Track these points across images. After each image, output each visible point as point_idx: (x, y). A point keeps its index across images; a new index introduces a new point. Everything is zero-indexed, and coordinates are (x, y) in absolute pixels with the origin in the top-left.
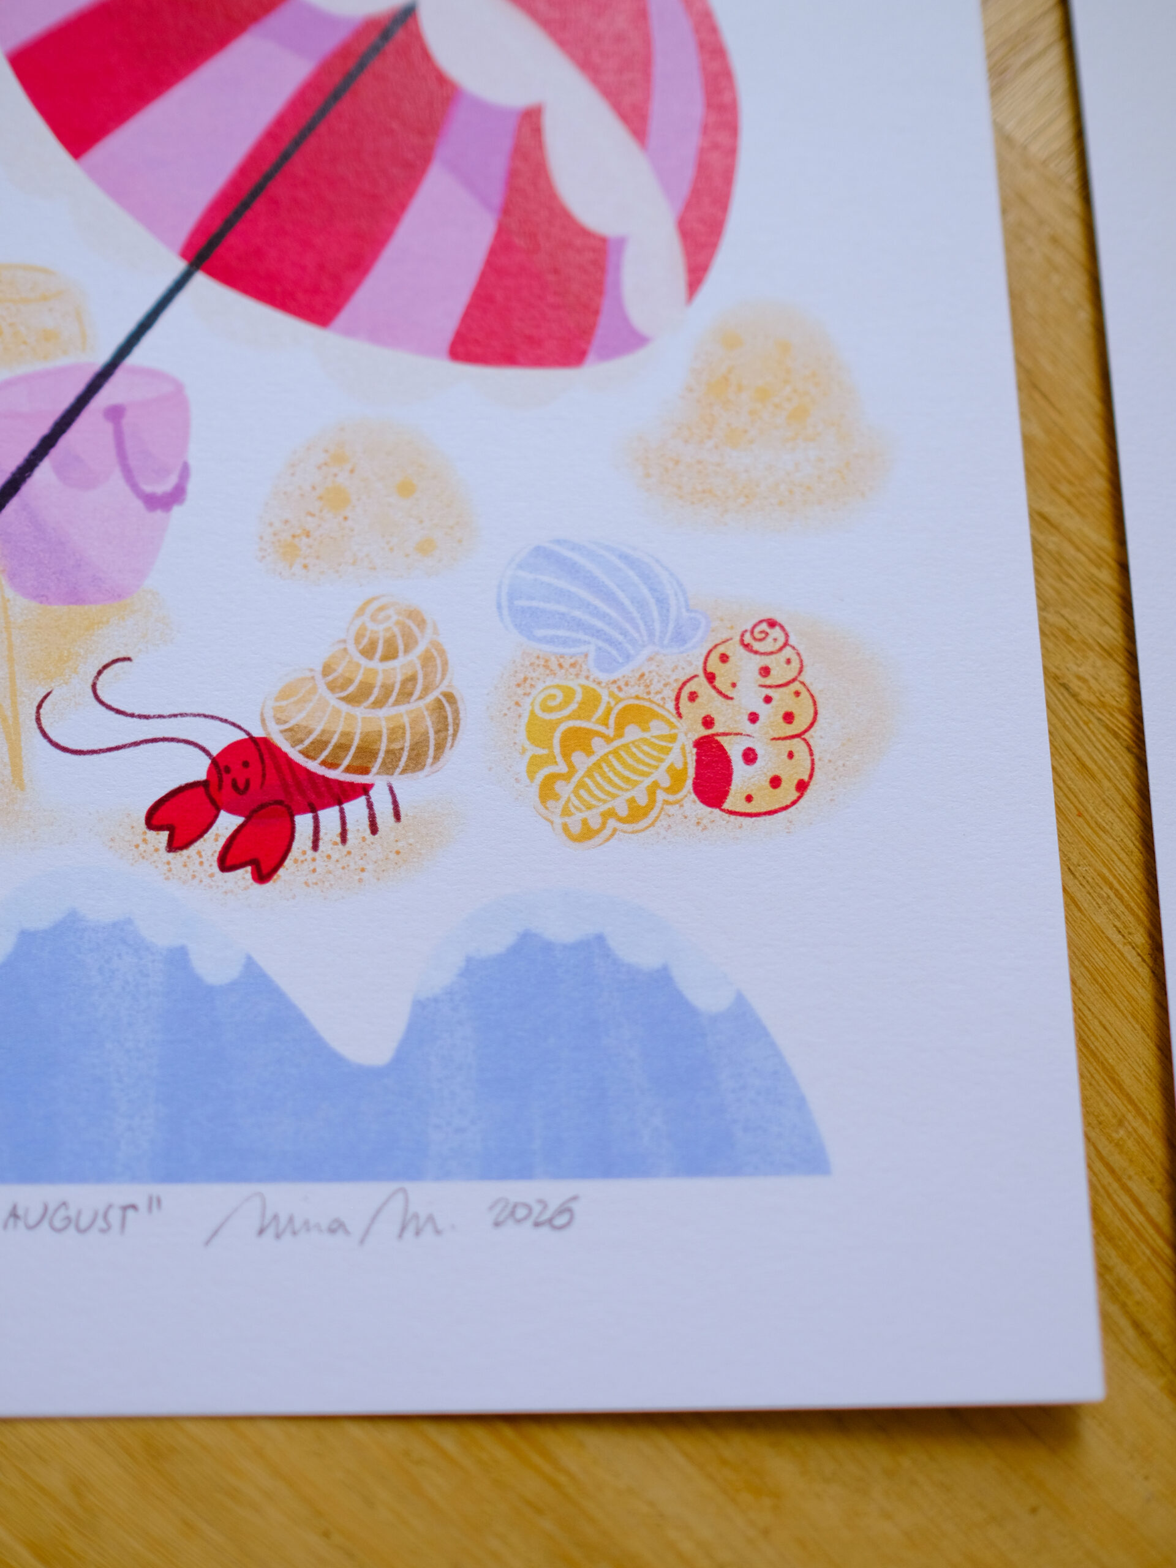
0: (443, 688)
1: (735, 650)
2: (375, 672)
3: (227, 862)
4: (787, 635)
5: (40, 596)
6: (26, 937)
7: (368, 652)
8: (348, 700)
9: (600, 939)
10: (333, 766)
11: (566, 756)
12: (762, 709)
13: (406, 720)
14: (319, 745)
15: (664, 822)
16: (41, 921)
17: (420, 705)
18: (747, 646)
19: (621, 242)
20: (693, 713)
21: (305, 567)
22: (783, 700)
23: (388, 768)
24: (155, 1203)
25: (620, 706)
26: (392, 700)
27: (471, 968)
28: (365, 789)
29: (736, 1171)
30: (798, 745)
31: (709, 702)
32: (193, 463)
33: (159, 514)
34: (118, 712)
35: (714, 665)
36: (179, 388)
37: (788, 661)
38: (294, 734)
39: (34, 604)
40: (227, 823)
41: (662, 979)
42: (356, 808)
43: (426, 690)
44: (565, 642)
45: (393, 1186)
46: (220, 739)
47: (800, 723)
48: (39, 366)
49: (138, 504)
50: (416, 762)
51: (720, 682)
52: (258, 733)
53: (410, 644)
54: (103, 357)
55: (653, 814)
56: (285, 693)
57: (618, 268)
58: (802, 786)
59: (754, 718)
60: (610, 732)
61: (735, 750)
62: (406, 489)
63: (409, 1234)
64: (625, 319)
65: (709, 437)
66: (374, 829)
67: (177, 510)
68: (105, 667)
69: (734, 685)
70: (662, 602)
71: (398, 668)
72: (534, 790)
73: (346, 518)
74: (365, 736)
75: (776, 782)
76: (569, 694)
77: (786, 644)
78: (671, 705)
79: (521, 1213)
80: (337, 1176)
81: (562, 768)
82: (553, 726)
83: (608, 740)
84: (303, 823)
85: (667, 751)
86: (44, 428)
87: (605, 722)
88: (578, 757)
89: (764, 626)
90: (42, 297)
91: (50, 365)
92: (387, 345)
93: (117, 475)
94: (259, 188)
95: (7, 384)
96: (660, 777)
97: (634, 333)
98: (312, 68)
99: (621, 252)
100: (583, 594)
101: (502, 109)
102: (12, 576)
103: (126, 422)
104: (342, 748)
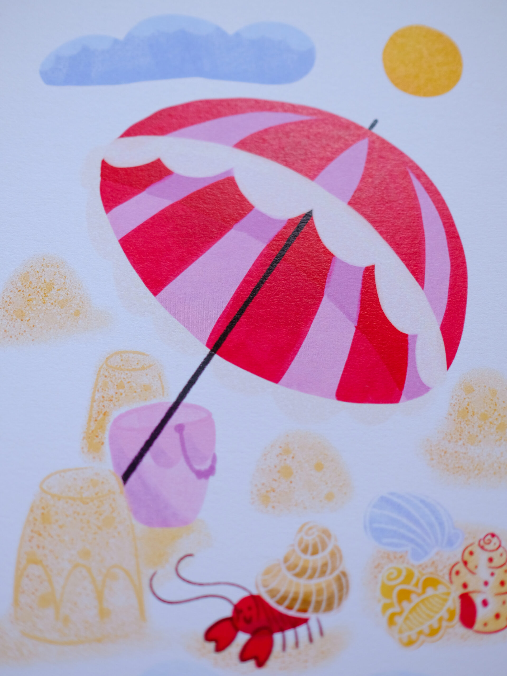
0: (340, 569)
1: (476, 549)
3: (243, 657)
4: (500, 542)
5: (149, 523)
7: (305, 551)
10: (290, 609)
11: (399, 603)
12: (490, 579)
13: (324, 585)
15: (445, 636)
17: (330, 578)
18: (482, 548)
19: (415, 336)
20: (458, 581)
21: (273, 507)
22: (500, 574)
23: (317, 609)
25: (424, 578)
26: (317, 574)
28: (306, 621)
31: (465, 576)
32: (218, 454)
33: (203, 481)
34: (189, 582)
35: (466, 557)
36: (209, 415)
37: (501, 555)
38: (272, 593)
39: (145, 528)
40: (242, 638)
42: (302, 630)
43: (333, 570)
44: (396, 546)
46: (237, 596)
48: (142, 404)
49: (193, 476)
50: (329, 607)
51: (470, 565)
52: (255, 592)
53: (324, 546)
54: (172, 399)
55: (441, 632)
56: (267, 572)
57: (414, 351)
59: (486, 583)
60: (419, 590)
61: (478, 600)
62: (319, 467)
64: (418, 377)
65: (460, 439)
66: (311, 640)
67: (211, 479)
68: (182, 559)
69: (476, 567)
70: (441, 524)
71: (319, 559)
72: (384, 620)
73: (291, 482)
75: (497, 616)
76: (399, 572)
77: (500, 546)
78: (447, 577)
81: (397, 610)
82: (392, 588)
83: (418, 595)
84: (278, 637)
85: (446, 600)
86: (146, 436)
87: (416, 586)
88: (404, 604)
89: (489, 537)
90: (143, 368)
91: (148, 403)
92: (306, 392)
93: (182, 461)
94: (241, 312)
95: (128, 413)
96: (444, 613)
97: (423, 384)
98: (264, 246)
99: (415, 342)
100: (405, 520)
101: (355, 268)
102: (136, 513)
103: (185, 432)
104: (294, 600)
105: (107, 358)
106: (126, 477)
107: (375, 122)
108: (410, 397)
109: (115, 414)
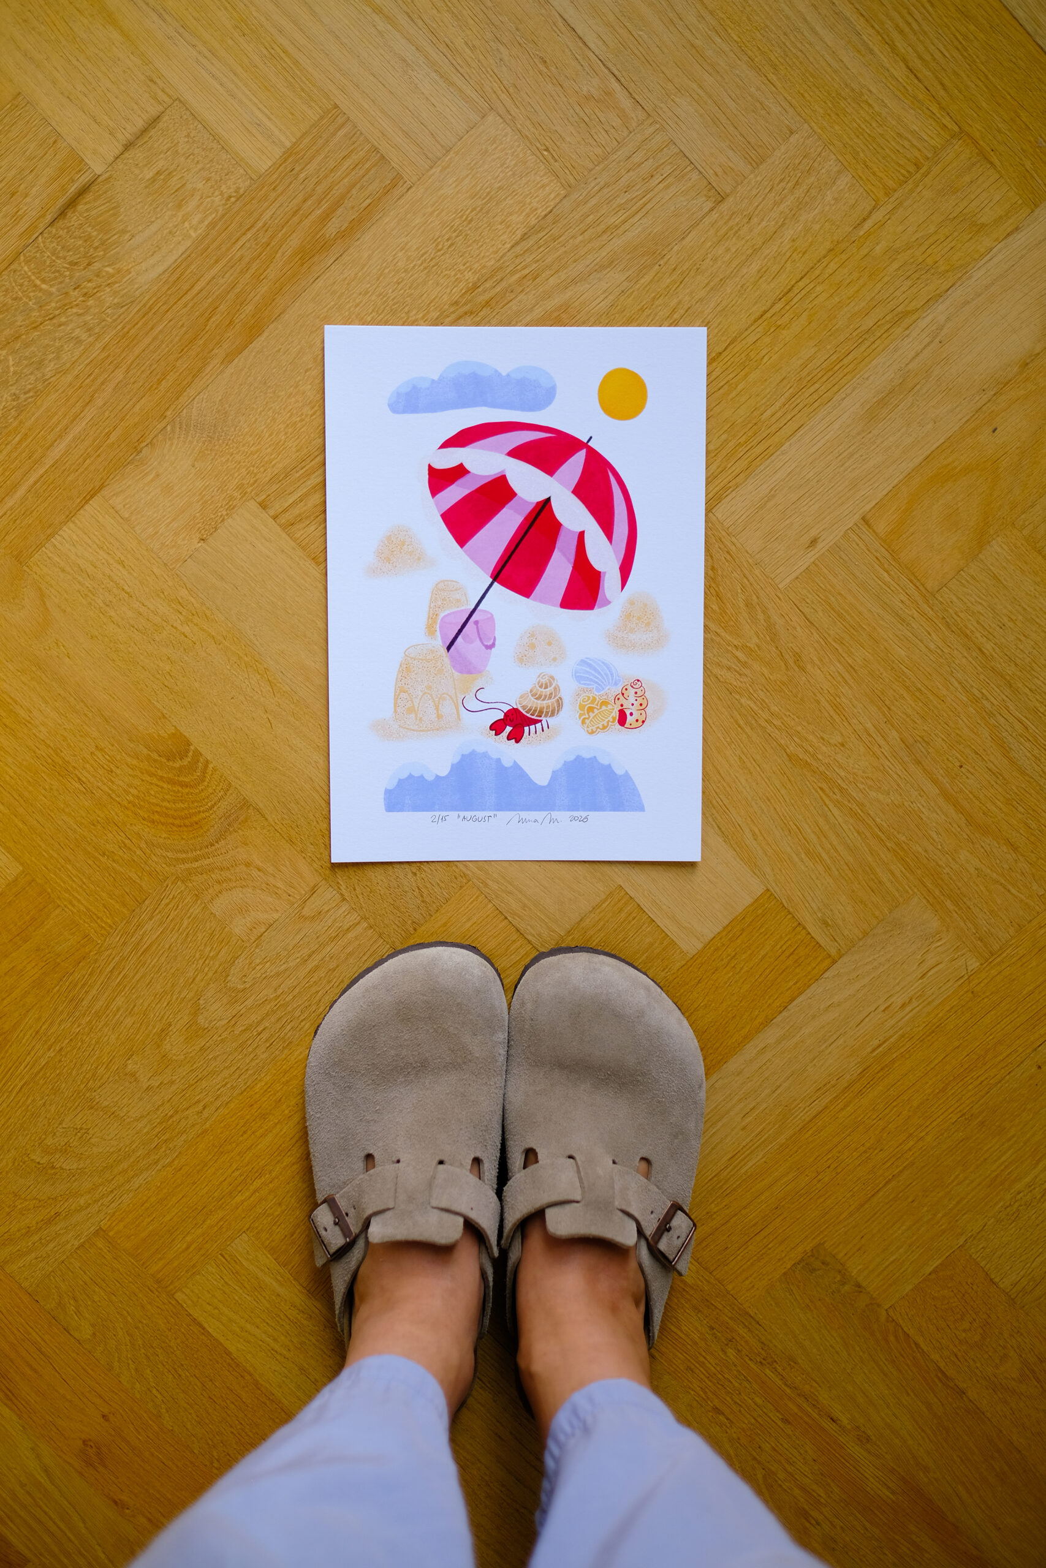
0: (559, 696)
1: (629, 688)
2: (542, 692)
3: (509, 738)
4: (642, 683)
5: (461, 672)
6: (463, 755)
7: (541, 687)
8: (536, 699)
9: (595, 757)
10: (533, 715)
11: (588, 713)
12: (635, 703)
13: (550, 704)
14: (530, 710)
15: (610, 730)
16: (467, 752)
17: (553, 700)
18: (632, 686)
19: (605, 573)
20: (618, 703)
21: (525, 664)
22: (640, 700)
23: (546, 716)
24: (495, 815)
25: (601, 701)
26: (547, 699)
27: (565, 763)
28: (541, 721)
29: (624, 811)
30: (643, 711)
31: (623, 701)
32: (497, 637)
33: (489, 650)
34: (482, 701)
35: (624, 691)
36: (492, 616)
37: (642, 690)
38: (524, 707)
39: (459, 674)
40: (509, 729)
41: (609, 766)
42: (538, 725)
43: (555, 697)
44: (588, 685)
45: (547, 812)
46: (506, 708)
47: (643, 707)
48: (456, 609)
49: (483, 648)
50: (553, 714)
51: (626, 695)
52: (515, 707)
53: (551, 685)
54: (473, 607)
55: (608, 728)
56: (521, 697)
57: (604, 581)
58: (643, 722)
60: (599, 707)
61: (628, 714)
62: (550, 644)
63: (552, 822)
64: (605, 596)
65: (625, 630)
66: (543, 731)
67: (493, 649)
68: (478, 690)
69: (629, 696)
70: (612, 674)
71: (548, 691)
72: (580, 722)
73: (535, 652)
74: (540, 708)
75: (637, 721)
76: (589, 698)
77: (642, 686)
78: (613, 701)
79: (576, 818)
80: (536, 810)
81: (587, 716)
82: (585, 706)
83: (598, 709)
84: (526, 729)
85: (612, 712)
86: (459, 627)
87: (597, 705)
88: (591, 714)
89: (636, 681)
90: (456, 590)
91: (459, 609)
92: (544, 603)
93: (478, 640)
94: (510, 557)
95: (449, 614)
96: (610, 719)
97: (607, 600)
98: (523, 518)
99: (604, 576)
100: (593, 672)
101: (573, 532)
102: (454, 667)
103: (479, 625)
104: (535, 711)
105: (437, 585)
106: (449, 648)
107: (591, 438)
108: (599, 607)
109: (442, 615)
